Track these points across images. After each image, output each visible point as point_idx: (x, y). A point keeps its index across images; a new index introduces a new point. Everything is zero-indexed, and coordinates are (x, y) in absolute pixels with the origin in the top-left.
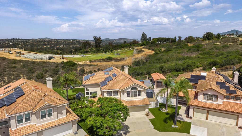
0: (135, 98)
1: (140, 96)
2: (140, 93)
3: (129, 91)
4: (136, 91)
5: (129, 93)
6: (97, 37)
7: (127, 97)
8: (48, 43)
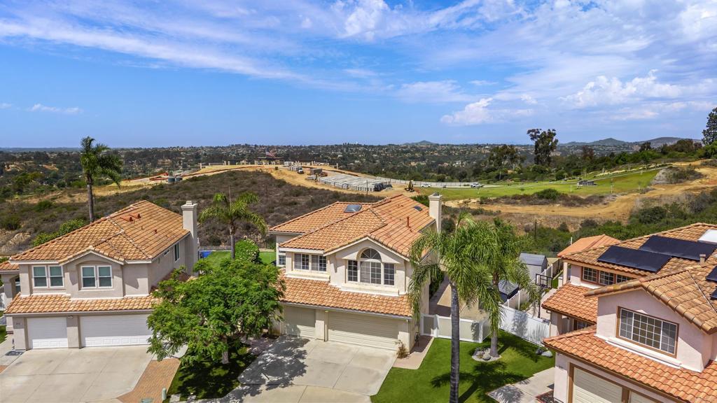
0: (374, 286)
1: (392, 283)
2: (393, 272)
3: (356, 263)
4: (379, 265)
5: (356, 269)
6: (541, 132)
7: (350, 279)
8: (423, 154)
